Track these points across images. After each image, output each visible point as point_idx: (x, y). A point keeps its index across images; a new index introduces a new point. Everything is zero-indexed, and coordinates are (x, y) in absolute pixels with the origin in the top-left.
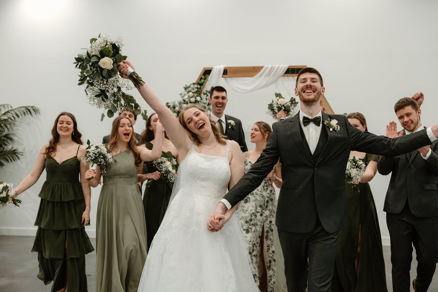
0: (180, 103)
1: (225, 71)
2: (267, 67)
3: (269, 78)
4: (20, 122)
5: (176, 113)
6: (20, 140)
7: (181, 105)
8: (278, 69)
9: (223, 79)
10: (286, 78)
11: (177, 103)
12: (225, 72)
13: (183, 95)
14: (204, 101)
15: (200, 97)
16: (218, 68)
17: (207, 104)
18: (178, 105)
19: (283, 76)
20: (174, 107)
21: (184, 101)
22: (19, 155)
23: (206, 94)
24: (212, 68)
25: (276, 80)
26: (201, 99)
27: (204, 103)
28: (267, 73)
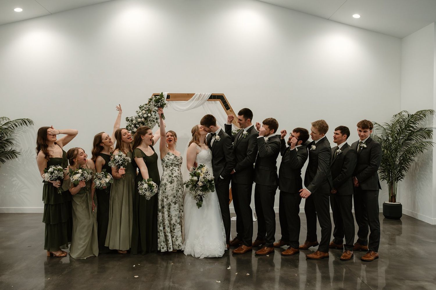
0: (136, 118)
2: (197, 94)
3: (198, 101)
4: (18, 130)
6: (18, 144)
8: (204, 96)
10: (210, 102)
11: (134, 118)
12: (168, 97)
13: (138, 112)
14: (154, 117)
15: (150, 114)
19: (207, 101)
20: (132, 121)
21: (139, 116)
22: (16, 154)
23: (155, 112)
25: (203, 103)
26: (151, 115)
27: (153, 118)
28: (197, 98)
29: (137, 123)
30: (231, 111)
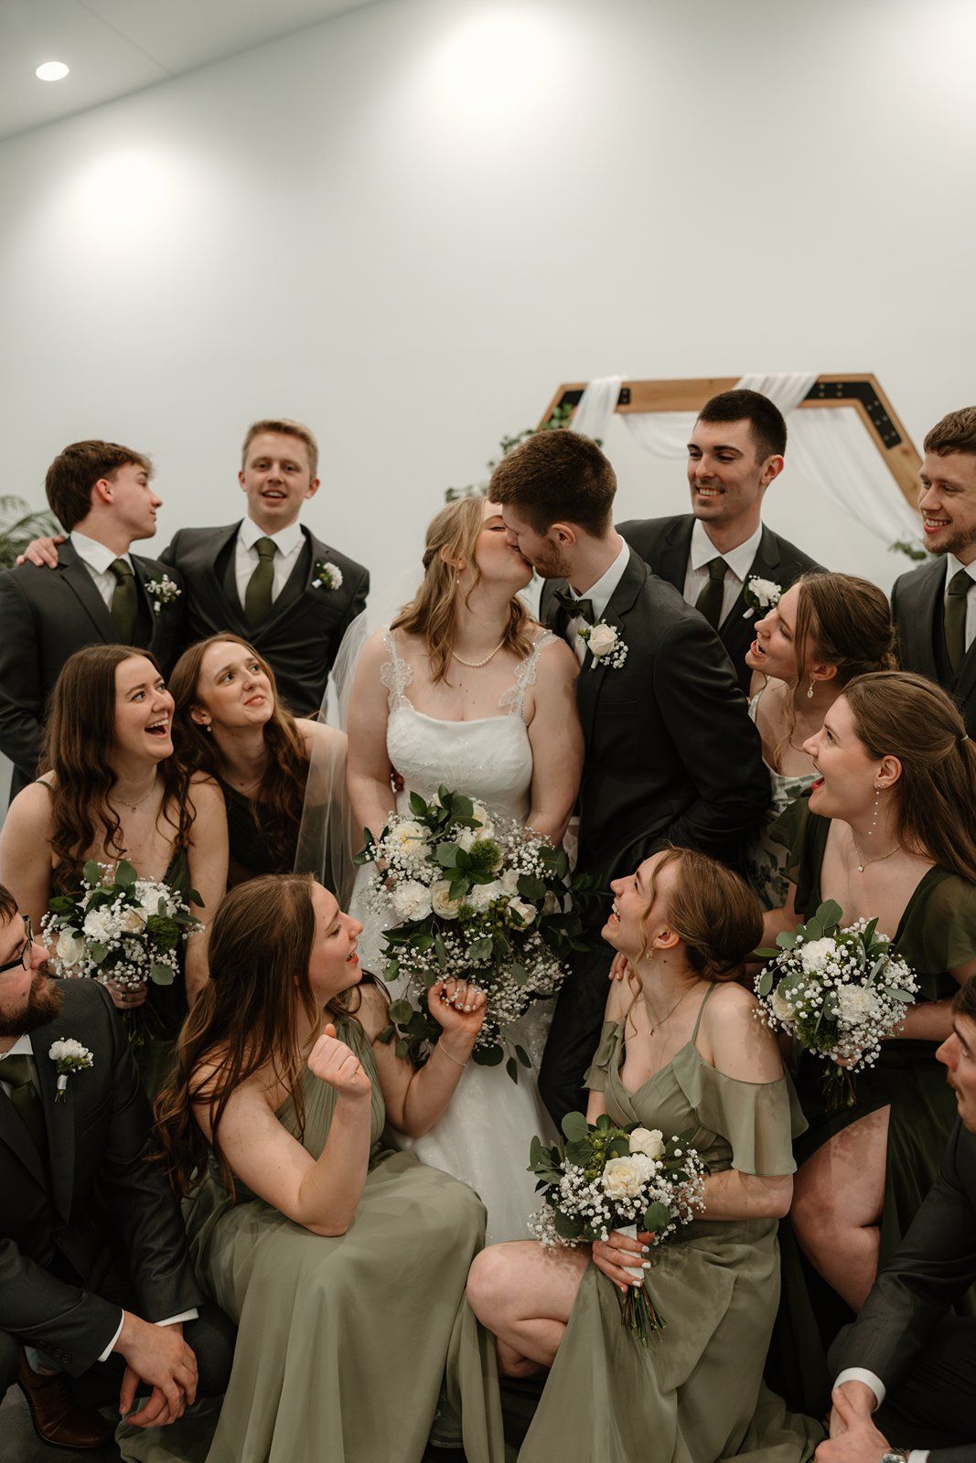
1: (625, 393)
8: (783, 385)
9: (618, 418)
10: (810, 412)
12: (625, 397)
16: (601, 386)
19: (800, 406)
24: (586, 385)
30: (905, 452)
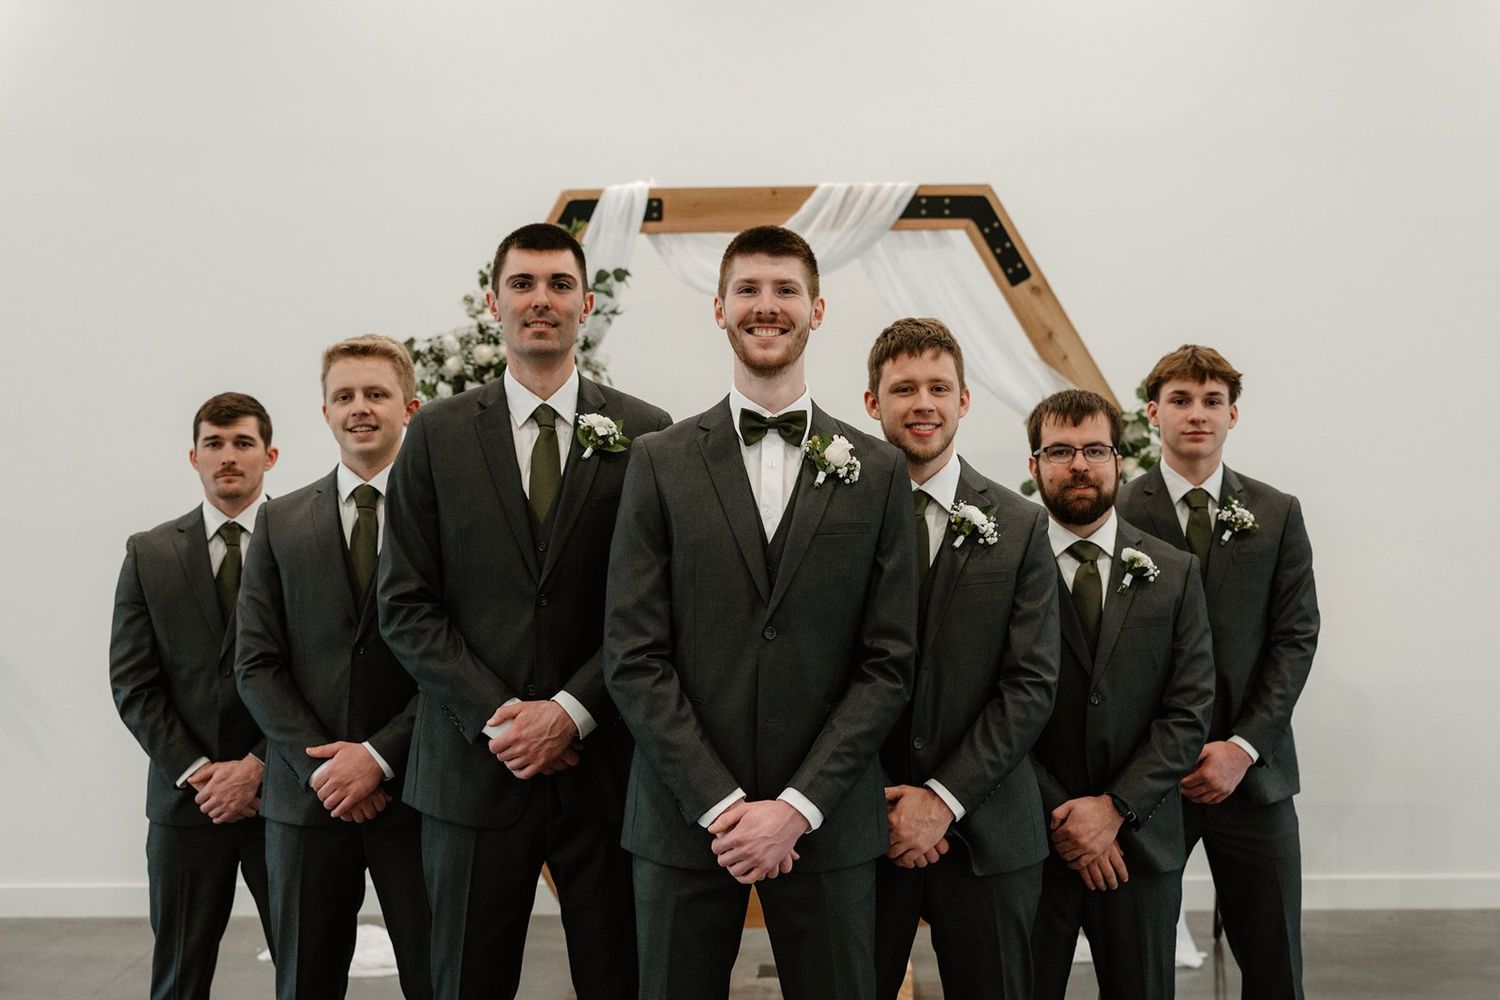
0: (465, 341)
1: (655, 204)
2: (829, 192)
3: (836, 235)
5: (449, 382)
7: (470, 346)
8: (872, 199)
9: (644, 237)
10: (907, 235)
11: (451, 343)
12: (654, 210)
13: (476, 306)
16: (622, 194)
17: (581, 343)
18: (457, 346)
19: (895, 227)
20: (440, 360)
21: (482, 330)
24: (600, 192)
25: (868, 244)
28: (829, 213)
29: (469, 371)
30: (1036, 290)
